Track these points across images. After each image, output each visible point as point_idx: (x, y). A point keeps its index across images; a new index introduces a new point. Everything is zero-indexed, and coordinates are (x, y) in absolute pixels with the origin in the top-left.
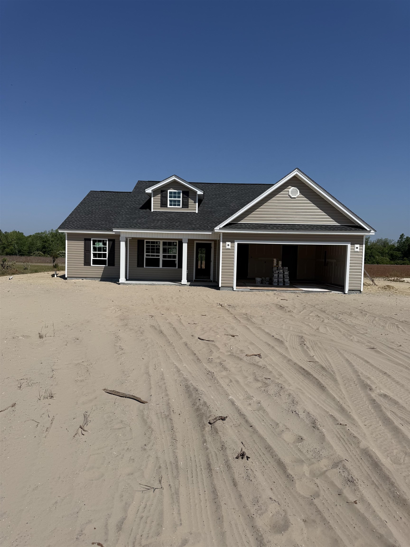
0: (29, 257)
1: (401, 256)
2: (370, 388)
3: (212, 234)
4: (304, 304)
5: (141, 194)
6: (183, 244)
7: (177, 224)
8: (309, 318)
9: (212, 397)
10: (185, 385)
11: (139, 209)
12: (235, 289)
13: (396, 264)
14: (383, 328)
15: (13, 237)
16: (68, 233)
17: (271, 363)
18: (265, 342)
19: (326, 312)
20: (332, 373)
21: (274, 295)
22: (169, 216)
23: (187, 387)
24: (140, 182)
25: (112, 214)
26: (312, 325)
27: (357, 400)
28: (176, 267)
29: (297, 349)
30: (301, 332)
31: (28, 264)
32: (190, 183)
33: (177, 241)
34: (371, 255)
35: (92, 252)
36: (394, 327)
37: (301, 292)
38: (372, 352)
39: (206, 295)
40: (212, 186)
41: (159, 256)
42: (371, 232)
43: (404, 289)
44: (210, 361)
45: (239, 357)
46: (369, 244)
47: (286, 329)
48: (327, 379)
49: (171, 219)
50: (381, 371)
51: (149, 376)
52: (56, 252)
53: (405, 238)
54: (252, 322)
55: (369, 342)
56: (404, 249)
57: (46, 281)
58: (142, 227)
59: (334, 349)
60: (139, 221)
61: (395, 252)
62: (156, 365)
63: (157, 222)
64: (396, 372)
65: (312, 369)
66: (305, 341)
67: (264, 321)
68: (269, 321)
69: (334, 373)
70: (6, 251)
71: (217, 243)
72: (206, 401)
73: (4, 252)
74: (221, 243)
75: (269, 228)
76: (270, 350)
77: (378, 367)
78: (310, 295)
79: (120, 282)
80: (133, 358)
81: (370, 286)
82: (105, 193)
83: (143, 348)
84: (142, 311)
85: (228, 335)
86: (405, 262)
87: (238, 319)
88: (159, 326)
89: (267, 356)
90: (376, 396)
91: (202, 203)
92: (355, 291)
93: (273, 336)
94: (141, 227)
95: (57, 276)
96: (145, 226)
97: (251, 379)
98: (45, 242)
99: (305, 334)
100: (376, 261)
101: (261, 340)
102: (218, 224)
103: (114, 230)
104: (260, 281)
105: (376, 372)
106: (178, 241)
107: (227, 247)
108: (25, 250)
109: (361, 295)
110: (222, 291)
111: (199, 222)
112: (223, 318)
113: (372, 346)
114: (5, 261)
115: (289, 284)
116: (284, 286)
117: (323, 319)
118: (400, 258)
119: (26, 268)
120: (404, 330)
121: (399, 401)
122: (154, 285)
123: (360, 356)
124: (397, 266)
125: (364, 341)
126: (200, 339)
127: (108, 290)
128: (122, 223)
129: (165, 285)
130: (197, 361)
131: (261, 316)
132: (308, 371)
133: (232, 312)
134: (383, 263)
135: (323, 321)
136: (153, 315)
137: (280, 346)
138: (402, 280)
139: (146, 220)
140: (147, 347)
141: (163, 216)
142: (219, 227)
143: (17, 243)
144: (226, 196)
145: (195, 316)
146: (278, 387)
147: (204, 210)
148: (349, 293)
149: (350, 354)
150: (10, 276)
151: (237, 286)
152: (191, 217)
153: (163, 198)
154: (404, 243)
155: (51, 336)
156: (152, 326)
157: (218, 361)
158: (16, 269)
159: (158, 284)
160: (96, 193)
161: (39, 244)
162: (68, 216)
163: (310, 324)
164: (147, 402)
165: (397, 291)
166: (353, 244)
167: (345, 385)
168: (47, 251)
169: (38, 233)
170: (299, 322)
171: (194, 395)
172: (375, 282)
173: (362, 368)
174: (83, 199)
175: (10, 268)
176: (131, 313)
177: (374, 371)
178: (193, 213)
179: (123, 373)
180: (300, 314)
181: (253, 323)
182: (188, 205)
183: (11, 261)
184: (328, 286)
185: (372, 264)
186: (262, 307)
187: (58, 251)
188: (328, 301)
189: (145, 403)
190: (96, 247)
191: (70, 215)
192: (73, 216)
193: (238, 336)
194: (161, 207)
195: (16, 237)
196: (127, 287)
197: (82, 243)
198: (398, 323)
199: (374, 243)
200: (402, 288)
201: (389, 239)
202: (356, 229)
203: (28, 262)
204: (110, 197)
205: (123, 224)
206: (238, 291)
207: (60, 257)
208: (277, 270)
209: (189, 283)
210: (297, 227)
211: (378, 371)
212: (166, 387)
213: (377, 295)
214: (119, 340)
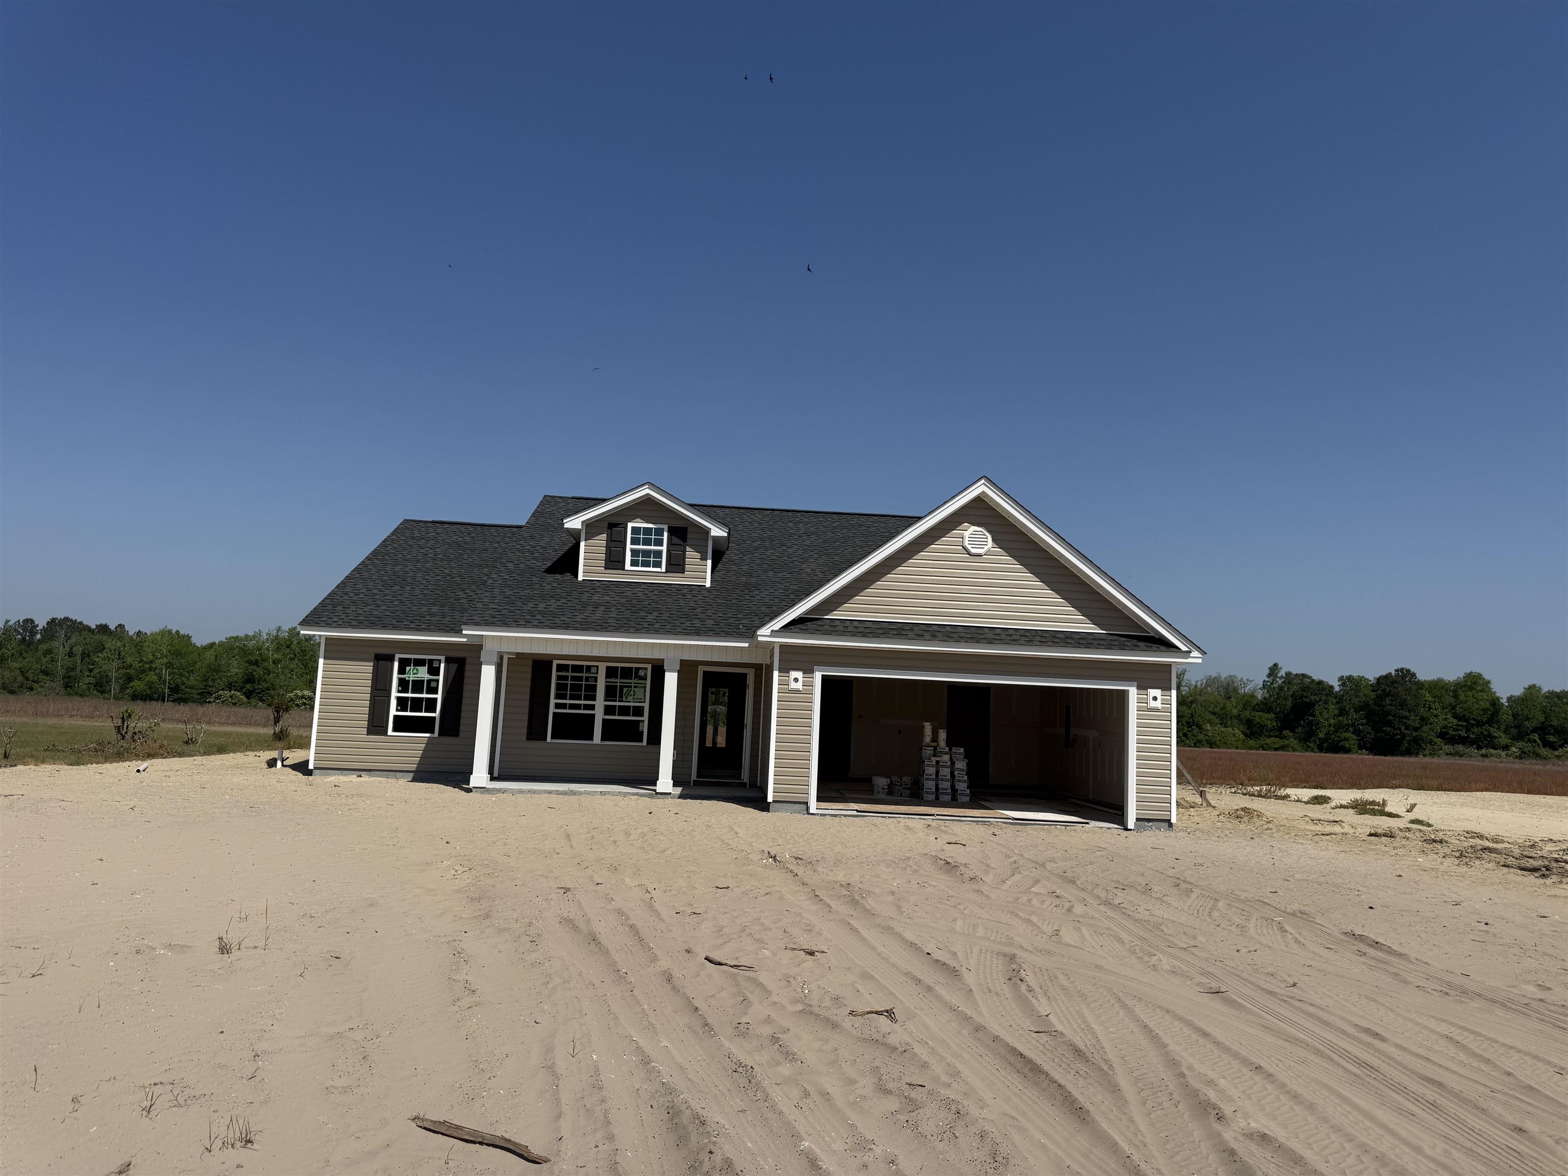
0: (200, 708)
1: (1274, 726)
2: (1217, 1114)
3: (749, 647)
4: (1013, 859)
5: (552, 531)
6: (666, 673)
7: (650, 618)
8: (1030, 900)
9: (749, 1144)
10: (666, 1105)
11: (543, 572)
12: (813, 810)
13: (1263, 750)
14: (1241, 933)
15: (160, 646)
16: (328, 639)
17: (924, 1039)
18: (906, 971)
19: (1078, 883)
20: (1105, 1068)
21: (926, 830)
22: (629, 593)
23: (673, 1112)
24: (548, 500)
25: (462, 584)
26: (1041, 921)
27: (1180, 1151)
28: (642, 742)
29: (1000, 992)
30: (1008, 941)
31: (199, 727)
32: (692, 505)
33: (649, 666)
34: (1191, 721)
35: (394, 694)
36: (1272, 930)
37: (1003, 822)
38: (1214, 1003)
39: (727, 825)
40: (752, 517)
41: (592, 707)
42: (1191, 655)
43: (1290, 818)
44: (741, 1031)
45: (830, 1019)
46: (1185, 690)
47: (966, 932)
48: (1089, 1087)
49: (635, 602)
50: (1245, 1062)
51: (555, 1075)
52: (283, 695)
53: (1282, 676)
54: (866, 911)
55: (1205, 973)
56: (1282, 705)
57: (250, 778)
58: (548, 623)
59: (1105, 993)
60: (542, 606)
61: (1258, 713)
62: (578, 1044)
63: (592, 609)
64: (1287, 1065)
65: (1045, 1054)
66: (1022, 971)
67: (899, 908)
68: (916, 908)
69: (1111, 1067)
70: (132, 687)
71: (763, 674)
72: (732, 1157)
73: (126, 692)
74: (776, 674)
75: (911, 634)
76: (921, 996)
77: (1235, 1047)
78: (1029, 832)
79: (472, 784)
80: (504, 1021)
81: (1196, 809)
82: (446, 526)
83: (537, 990)
84: (536, 873)
85: (794, 949)
86: (1286, 742)
87: (826, 899)
88: (588, 921)
89: (912, 1016)
90: (1236, 1139)
91: (724, 560)
92: (1155, 823)
93: (928, 954)
94: (544, 624)
95: (283, 765)
96: (557, 621)
97: (866, 1085)
98: (254, 664)
99: (1022, 947)
100: (1207, 737)
101: (894, 965)
102: (767, 619)
103: (464, 632)
104: (886, 787)
105: (1230, 1063)
106: (651, 665)
107: (793, 685)
108: (192, 688)
109: (1172, 834)
110: (776, 813)
111: (714, 612)
112: (780, 898)
113: (1214, 985)
114: (130, 716)
115: (967, 799)
116: (954, 802)
117: (1068, 904)
118: (1271, 730)
119: (192, 739)
120: (1300, 939)
121: (1304, 1155)
122: (573, 793)
123: (1182, 1014)
124: (1265, 754)
125: (1191, 970)
126: (711, 961)
127: (435, 809)
128: (491, 612)
129: (607, 796)
130: (701, 1031)
131: (893, 893)
132: (1034, 1060)
133: (806, 880)
134: (1226, 744)
135: (1069, 910)
136: (569, 887)
137: (950, 985)
138: (1283, 795)
139: (561, 604)
140: (550, 986)
141: (612, 593)
142: (771, 629)
143: (169, 665)
144: (790, 544)
145: (696, 891)
146: (948, 1111)
147: (728, 579)
148: (1137, 829)
149: (1154, 1010)
150: (139, 762)
151: (819, 799)
152: (691, 597)
153: (612, 544)
154: (1281, 688)
155: (256, 947)
156: (567, 921)
157: (767, 1030)
158: (159, 742)
159: (586, 793)
160: (418, 527)
161: (236, 669)
162: (332, 589)
163: (1034, 919)
164: (546, 1161)
165: (1270, 826)
166: (1143, 687)
167: (1145, 1104)
168: (258, 689)
169: (237, 637)
170: (1003, 911)
171: (694, 1138)
172: (1209, 797)
173: (1189, 1050)
174: (380, 542)
175: (143, 737)
176: (501, 879)
177: (1225, 1061)
178: (696, 587)
179: (474, 1067)
180: (1005, 887)
181: (869, 913)
182: (684, 564)
183: (146, 718)
184: (1077, 805)
185: (1195, 746)
186: (894, 865)
187: (292, 692)
188: (1082, 850)
189: (540, 1163)
190: (407, 679)
191: (338, 587)
192: (348, 589)
193: (823, 952)
194: (606, 568)
195: (170, 647)
196: (494, 799)
197: (367, 668)
198: (1281, 916)
199: (1199, 686)
200: (1284, 816)
201: (1239, 678)
202: (1151, 647)
203: (199, 721)
204: (461, 539)
205: (494, 613)
206: (822, 815)
207: (296, 708)
208: (935, 755)
209: (679, 790)
210: (986, 636)
211: (1237, 1061)
212: (606, 1113)
213: (1218, 835)
214: (463, 963)
